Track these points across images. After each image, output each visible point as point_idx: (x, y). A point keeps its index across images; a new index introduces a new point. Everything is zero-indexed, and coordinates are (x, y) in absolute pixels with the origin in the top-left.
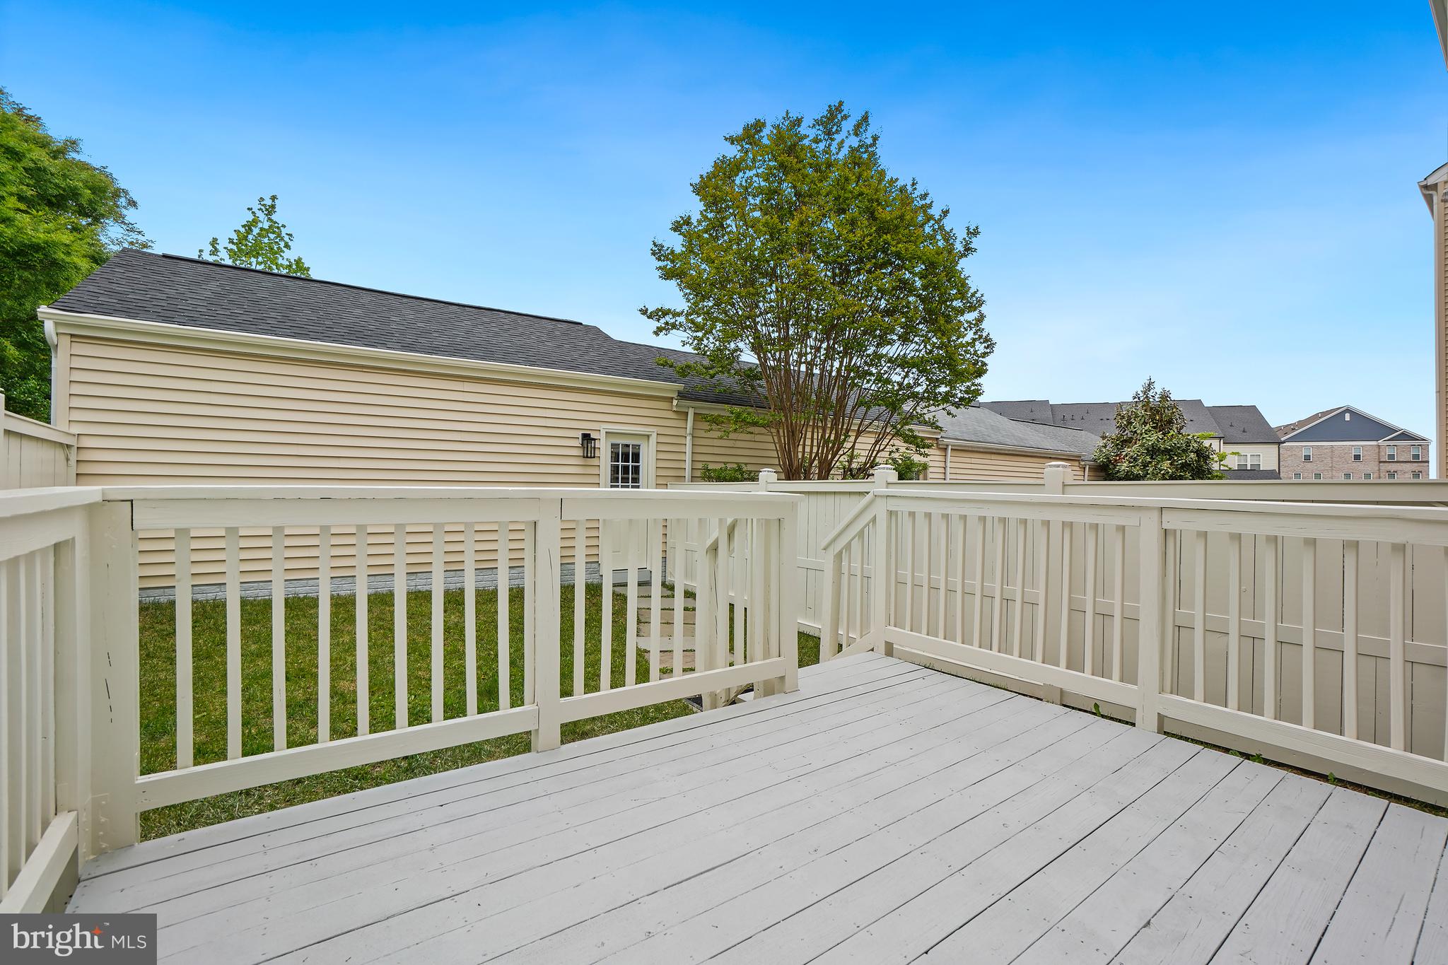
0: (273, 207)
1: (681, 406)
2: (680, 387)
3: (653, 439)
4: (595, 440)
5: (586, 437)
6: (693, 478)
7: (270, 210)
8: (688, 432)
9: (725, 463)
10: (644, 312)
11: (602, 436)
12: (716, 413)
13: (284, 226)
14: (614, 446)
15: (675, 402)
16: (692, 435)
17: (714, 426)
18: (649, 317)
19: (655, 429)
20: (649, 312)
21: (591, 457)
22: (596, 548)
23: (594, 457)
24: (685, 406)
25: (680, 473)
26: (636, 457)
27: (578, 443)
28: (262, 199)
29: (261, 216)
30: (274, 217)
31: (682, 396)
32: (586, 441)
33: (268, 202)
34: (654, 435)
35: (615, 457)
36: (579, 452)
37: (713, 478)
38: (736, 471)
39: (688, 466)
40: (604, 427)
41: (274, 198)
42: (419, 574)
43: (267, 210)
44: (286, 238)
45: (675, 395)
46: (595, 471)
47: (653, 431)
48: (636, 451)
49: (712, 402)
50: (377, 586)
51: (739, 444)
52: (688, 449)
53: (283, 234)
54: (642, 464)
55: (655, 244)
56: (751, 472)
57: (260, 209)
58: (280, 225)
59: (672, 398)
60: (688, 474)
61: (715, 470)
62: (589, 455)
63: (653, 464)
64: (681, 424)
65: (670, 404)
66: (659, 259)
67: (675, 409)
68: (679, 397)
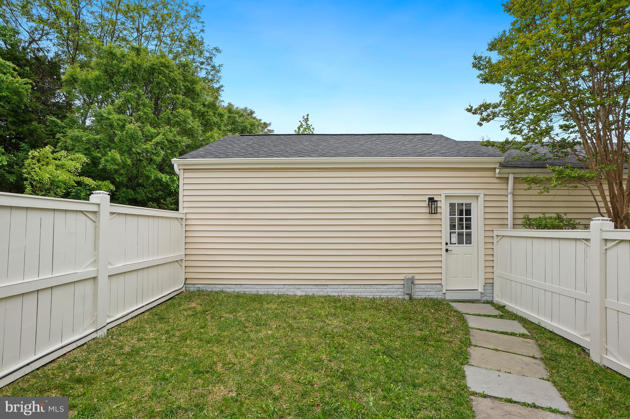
0: (307, 118)
1: (503, 173)
2: (502, 159)
3: (481, 198)
4: (437, 201)
5: (431, 200)
6: (515, 226)
7: (307, 120)
8: (509, 191)
9: (543, 213)
10: (469, 110)
11: (443, 198)
12: (532, 176)
13: (311, 125)
14: (452, 205)
15: (497, 171)
16: (513, 193)
17: (533, 185)
18: (474, 113)
19: (482, 192)
20: (473, 109)
21: (435, 213)
22: (440, 275)
23: (437, 213)
24: (506, 173)
25: (504, 222)
26: (468, 212)
27: (426, 204)
28: (304, 117)
29: (304, 123)
30: (308, 123)
31: (503, 166)
32: (430, 203)
33: (306, 117)
34: (482, 196)
35: (452, 213)
36: (427, 210)
37: (533, 225)
38: (555, 219)
39: (510, 216)
40: (444, 193)
41: (308, 115)
42: (329, 286)
43: (305, 120)
44: (312, 130)
45: (497, 166)
46: (438, 222)
47: (481, 193)
48: (468, 208)
49: (529, 168)
50: (307, 291)
51: (557, 198)
52: (510, 204)
53: (311, 129)
54: (473, 216)
55: (475, 58)
56: (571, 220)
57: (304, 121)
58: (310, 125)
59: (495, 168)
60: (510, 222)
61: (535, 220)
62: (433, 212)
63: (481, 216)
64: (503, 186)
65: (494, 172)
66: (479, 69)
67: (497, 176)
68: (500, 167)
